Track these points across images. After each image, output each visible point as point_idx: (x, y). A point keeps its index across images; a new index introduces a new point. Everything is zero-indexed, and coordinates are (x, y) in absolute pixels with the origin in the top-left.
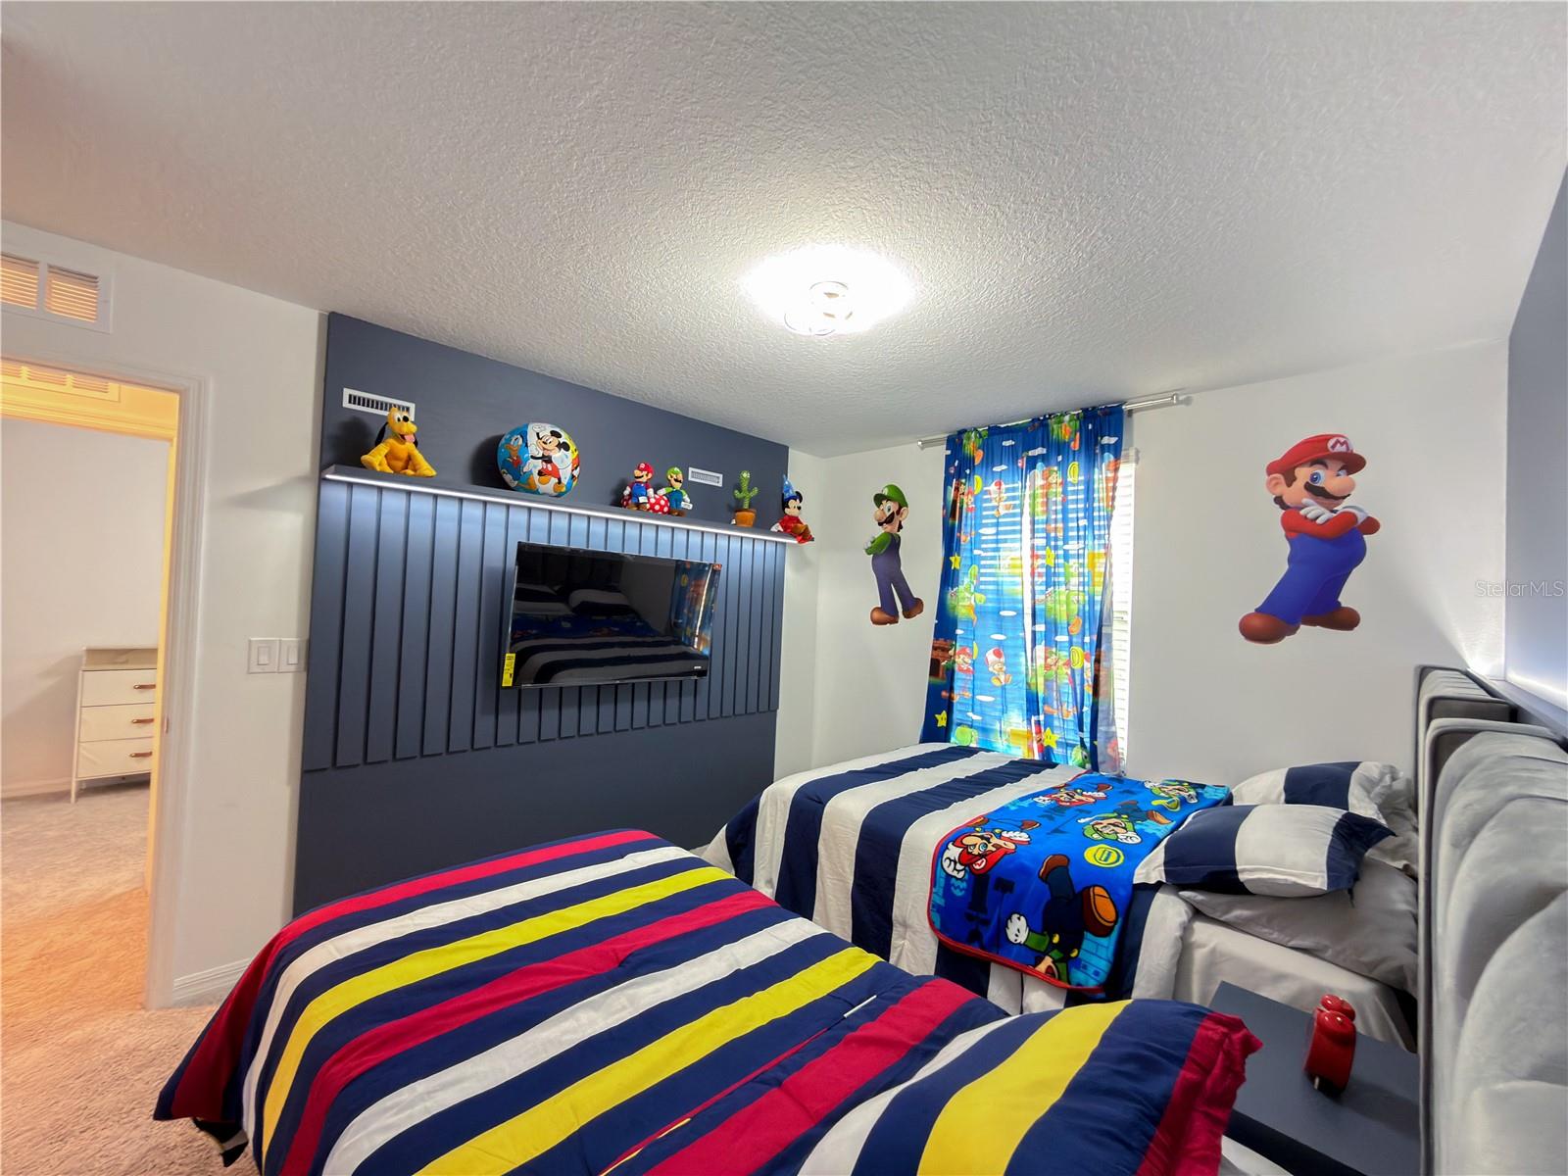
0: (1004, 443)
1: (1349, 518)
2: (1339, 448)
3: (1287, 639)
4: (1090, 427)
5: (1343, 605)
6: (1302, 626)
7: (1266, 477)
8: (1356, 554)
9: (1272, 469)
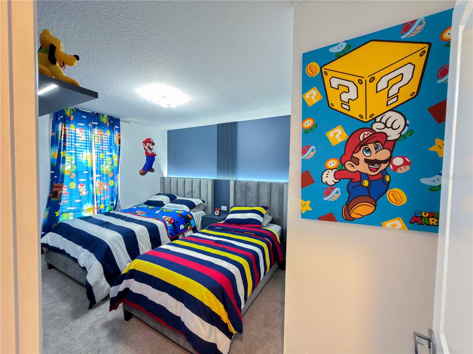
0: (83, 116)
1: (153, 153)
2: (152, 141)
3: (146, 174)
4: (112, 122)
5: (153, 168)
6: (148, 172)
7: (143, 144)
8: (154, 160)
9: (144, 142)
